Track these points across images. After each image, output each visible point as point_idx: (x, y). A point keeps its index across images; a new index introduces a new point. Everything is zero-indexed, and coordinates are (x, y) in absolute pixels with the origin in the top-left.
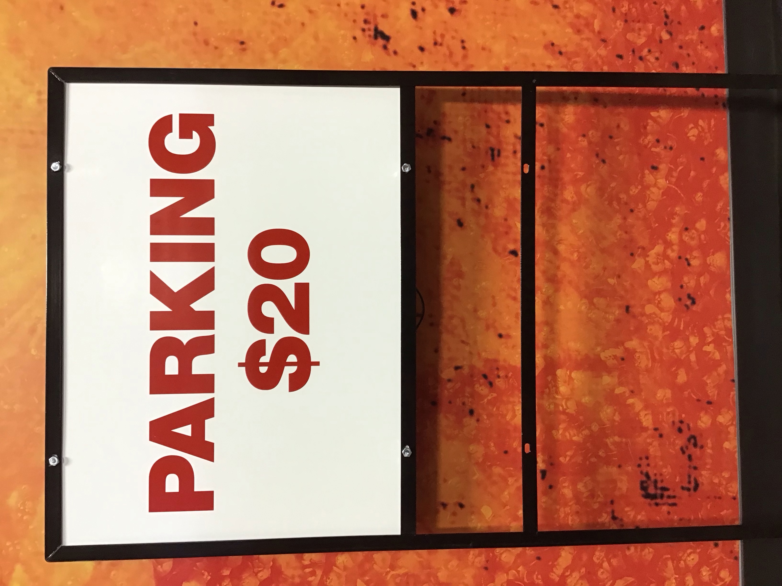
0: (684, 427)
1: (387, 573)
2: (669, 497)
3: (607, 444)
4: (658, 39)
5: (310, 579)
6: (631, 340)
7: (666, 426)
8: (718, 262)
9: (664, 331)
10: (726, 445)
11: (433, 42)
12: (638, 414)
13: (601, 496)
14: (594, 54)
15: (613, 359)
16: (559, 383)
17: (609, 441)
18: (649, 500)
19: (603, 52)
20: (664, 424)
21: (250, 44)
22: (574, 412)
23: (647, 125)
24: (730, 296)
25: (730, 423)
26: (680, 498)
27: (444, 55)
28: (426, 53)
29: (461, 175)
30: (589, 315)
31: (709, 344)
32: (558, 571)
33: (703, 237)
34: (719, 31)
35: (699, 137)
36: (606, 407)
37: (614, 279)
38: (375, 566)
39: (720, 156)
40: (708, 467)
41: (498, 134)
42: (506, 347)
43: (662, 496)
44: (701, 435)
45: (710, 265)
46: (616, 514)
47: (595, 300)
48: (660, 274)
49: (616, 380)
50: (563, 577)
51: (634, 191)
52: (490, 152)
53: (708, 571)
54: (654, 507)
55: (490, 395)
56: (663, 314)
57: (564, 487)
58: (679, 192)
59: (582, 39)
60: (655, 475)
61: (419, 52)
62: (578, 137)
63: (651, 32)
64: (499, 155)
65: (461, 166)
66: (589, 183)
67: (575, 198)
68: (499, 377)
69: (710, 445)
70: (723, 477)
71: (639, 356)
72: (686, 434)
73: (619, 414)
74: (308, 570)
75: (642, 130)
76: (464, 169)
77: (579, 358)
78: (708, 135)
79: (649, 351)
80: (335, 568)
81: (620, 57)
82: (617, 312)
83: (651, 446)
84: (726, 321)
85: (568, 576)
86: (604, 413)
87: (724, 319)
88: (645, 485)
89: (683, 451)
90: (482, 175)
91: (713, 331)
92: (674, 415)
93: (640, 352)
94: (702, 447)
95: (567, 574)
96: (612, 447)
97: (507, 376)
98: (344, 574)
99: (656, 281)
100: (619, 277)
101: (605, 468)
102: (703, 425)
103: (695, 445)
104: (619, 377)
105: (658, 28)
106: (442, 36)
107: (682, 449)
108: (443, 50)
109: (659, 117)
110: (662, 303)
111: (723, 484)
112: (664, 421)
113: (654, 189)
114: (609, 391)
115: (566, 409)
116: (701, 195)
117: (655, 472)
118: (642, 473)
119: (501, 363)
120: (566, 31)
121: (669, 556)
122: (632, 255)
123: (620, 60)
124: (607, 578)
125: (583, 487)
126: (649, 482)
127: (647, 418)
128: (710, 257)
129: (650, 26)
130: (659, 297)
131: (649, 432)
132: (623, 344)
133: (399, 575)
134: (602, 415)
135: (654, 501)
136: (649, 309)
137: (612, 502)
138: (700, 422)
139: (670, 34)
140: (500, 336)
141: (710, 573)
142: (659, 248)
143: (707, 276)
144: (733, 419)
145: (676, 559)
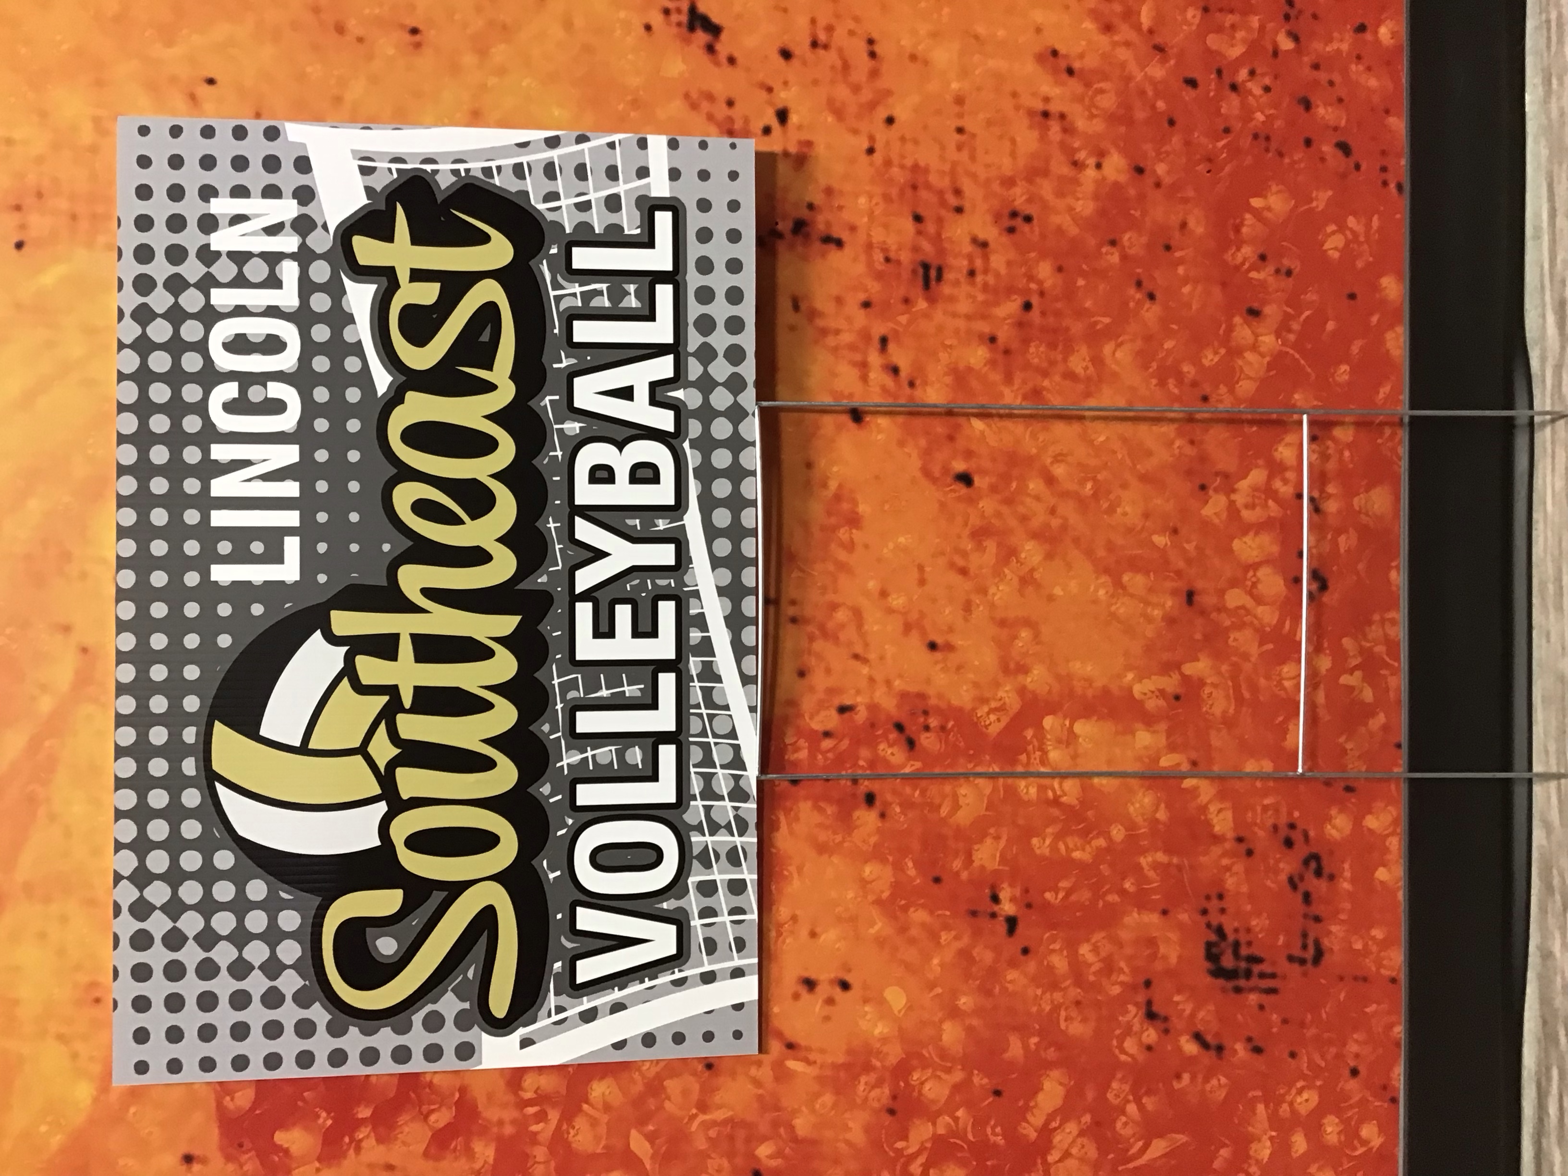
0: (1297, 836)
1: (693, 1117)
2: (1262, 976)
3: (1139, 868)
4: (1270, 48)
5: (534, 1128)
6: (1198, 660)
7: (1261, 833)
8: (1376, 506)
9: (1261, 644)
10: (1381, 874)
11: (807, 41)
12: (1204, 809)
13: (1126, 969)
14: (1139, 76)
15: (1157, 697)
16: (1049, 743)
17: (1145, 861)
18: (1221, 982)
19: (1157, 71)
20: (1256, 829)
21: (430, 35)
22: (1075, 802)
23: (1242, 224)
24: (1398, 573)
25: (1391, 830)
26: (1284, 977)
27: (833, 68)
28: (795, 62)
29: (860, 318)
30: (1113, 608)
31: (1351, 672)
32: (1037, 1119)
33: (1347, 454)
34: (1394, 35)
35: (1346, 251)
36: (1140, 794)
37: (1165, 537)
38: (667, 1105)
39: (1387, 291)
40: (1343, 917)
41: (939, 235)
42: (942, 669)
43: (1248, 974)
44: (1331, 853)
45: (1360, 512)
46: (1155, 1008)
47: (1126, 578)
48: (1260, 527)
49: (1162, 741)
50: (1046, 1132)
51: (1210, 358)
52: (921, 271)
53: (1337, 1124)
54: (1233, 995)
55: (909, 765)
56: (1260, 610)
57: (1053, 951)
58: (1302, 362)
59: (1115, 44)
60: (1236, 930)
61: (781, 61)
62: (1100, 245)
63: (1256, 35)
64: (939, 278)
65: (862, 297)
66: (1120, 339)
67: (1091, 369)
68: (927, 728)
69: (1347, 874)
70: (1373, 938)
71: (1211, 693)
72: (1301, 851)
73: (1166, 807)
74: (531, 1110)
75: (1232, 236)
76: (866, 305)
77: (1090, 693)
78: (1366, 247)
79: (1230, 683)
80: (585, 1107)
81: (1192, 83)
82: (1169, 603)
83: (1228, 874)
84: (1387, 625)
85: (1056, 1129)
86: (1137, 805)
87: (1383, 621)
88: (1214, 950)
89: (1292, 883)
90: (903, 319)
91: (1361, 647)
92: (1277, 811)
93: (1212, 683)
94: (1332, 877)
95: (1054, 1125)
96: (1151, 874)
97: (943, 728)
98: (605, 1118)
99: (1250, 542)
100: (1175, 531)
101: (1135, 915)
102: (1334, 833)
103: (1319, 873)
104: (1169, 733)
105: (1270, 26)
106: (830, 29)
107: (1291, 880)
108: (830, 57)
109: (1269, 209)
110: (1260, 586)
111: (1372, 953)
112: (1256, 824)
113: (1249, 356)
114: (1146, 760)
115: (1060, 796)
116: (1345, 371)
117: (1236, 924)
118: (1209, 926)
119: (933, 701)
120: (1084, 26)
121: (1258, 1093)
122: (1203, 488)
123: (1189, 89)
124: (1134, 1135)
125: (1090, 951)
126: (1223, 945)
127: (1221, 816)
128: (1362, 495)
129: (1255, 21)
130: (1254, 575)
131: (1228, 845)
132: (1178, 666)
133: (714, 1123)
134: (1131, 809)
135: (1230, 985)
136: (1235, 598)
137: (1148, 984)
138: (1329, 827)
139: (1296, 38)
140: (933, 646)
141: (1341, 1127)
142: (1257, 476)
143: (1353, 535)
144: (1396, 822)
145: (1272, 1100)
